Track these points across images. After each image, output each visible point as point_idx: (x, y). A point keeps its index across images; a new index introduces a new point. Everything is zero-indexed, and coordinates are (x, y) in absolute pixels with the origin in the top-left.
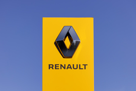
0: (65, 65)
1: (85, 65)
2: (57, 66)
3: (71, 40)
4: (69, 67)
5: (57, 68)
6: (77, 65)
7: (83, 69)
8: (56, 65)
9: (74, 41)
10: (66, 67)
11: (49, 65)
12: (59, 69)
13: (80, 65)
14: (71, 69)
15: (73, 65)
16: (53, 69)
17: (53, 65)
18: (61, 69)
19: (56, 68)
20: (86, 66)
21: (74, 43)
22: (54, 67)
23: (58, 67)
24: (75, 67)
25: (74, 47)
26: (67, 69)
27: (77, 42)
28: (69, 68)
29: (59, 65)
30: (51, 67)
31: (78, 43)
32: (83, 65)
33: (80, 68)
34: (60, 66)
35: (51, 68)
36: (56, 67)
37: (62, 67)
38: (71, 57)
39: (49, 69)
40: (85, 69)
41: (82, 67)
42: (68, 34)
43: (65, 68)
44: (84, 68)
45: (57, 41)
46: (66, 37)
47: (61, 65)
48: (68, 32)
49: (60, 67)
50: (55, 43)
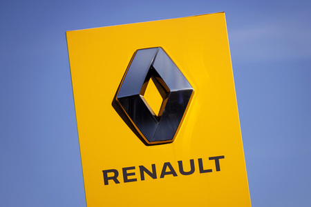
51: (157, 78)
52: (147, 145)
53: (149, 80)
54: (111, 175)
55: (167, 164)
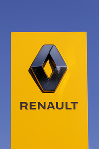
0: (44, 103)
1: (74, 103)
3: (53, 66)
6: (63, 103)
8: (31, 103)
9: (58, 68)
10: (46, 107)
14: (54, 109)
15: (57, 103)
20: (76, 104)
21: (57, 71)
23: (35, 106)
25: (58, 76)
26: (48, 109)
27: (62, 68)
30: (24, 106)
31: (64, 70)
35: (24, 108)
38: (53, 91)
39: (21, 109)
40: (74, 108)
41: (70, 106)
42: (49, 57)
45: (33, 68)
46: (45, 61)
50: (30, 70)
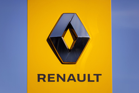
2: (51, 76)
4: (72, 78)
5: (51, 79)
7: (93, 81)
11: (39, 75)
12: (54, 81)
13: (89, 75)
16: (44, 81)
17: (44, 76)
18: (58, 81)
19: (49, 81)
22: (46, 79)
24: (81, 78)
28: (72, 80)
29: (54, 75)
32: (94, 75)
33: (89, 81)
34: (56, 77)
36: (49, 78)
37: (60, 79)
43: (64, 80)
44: (95, 80)
47: (58, 76)
48: (70, 23)
49: (56, 79)
51: (72, 29)
52: (62, 63)
53: (67, 30)
54: (42, 77)
55: (71, 75)
